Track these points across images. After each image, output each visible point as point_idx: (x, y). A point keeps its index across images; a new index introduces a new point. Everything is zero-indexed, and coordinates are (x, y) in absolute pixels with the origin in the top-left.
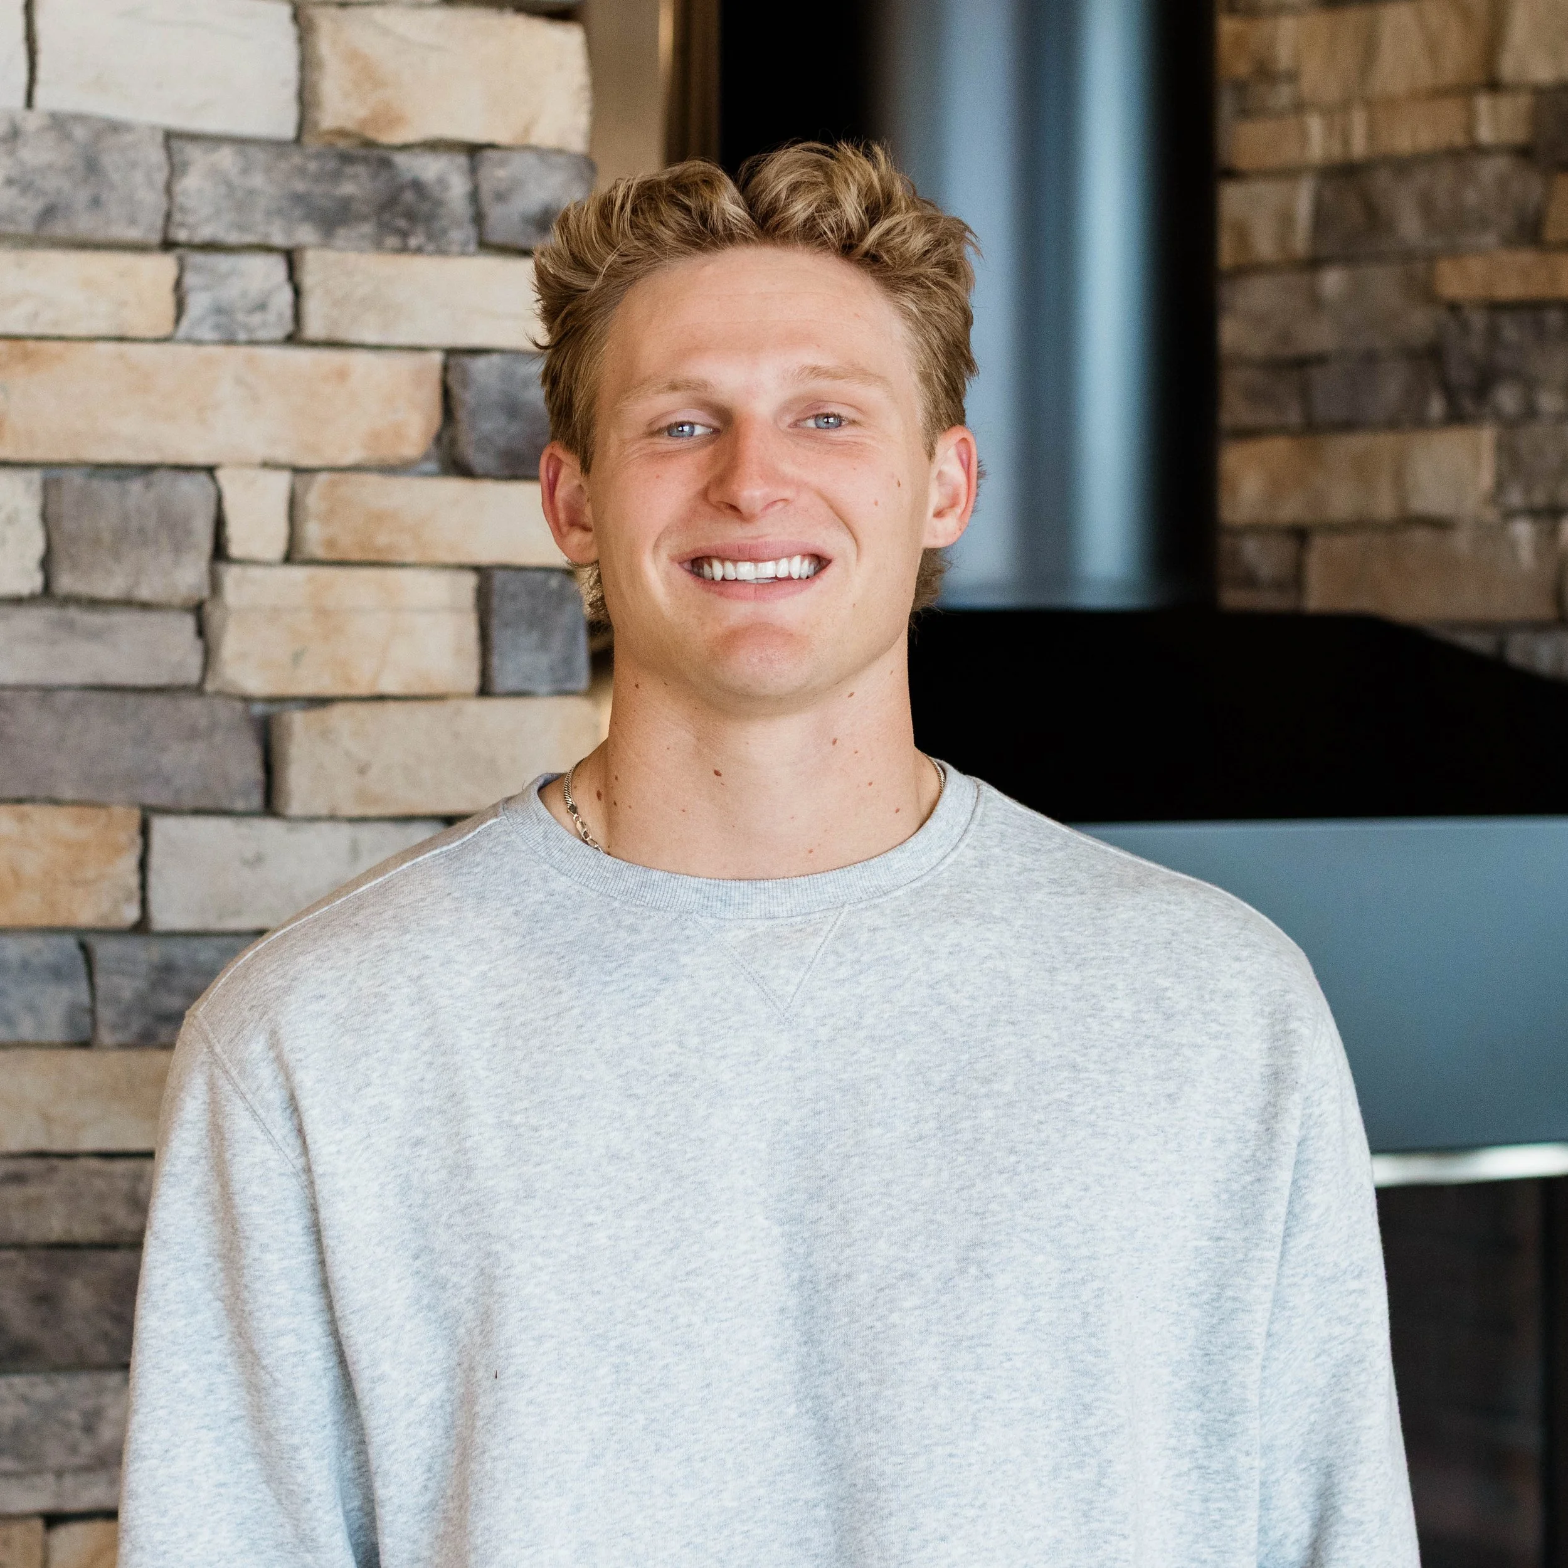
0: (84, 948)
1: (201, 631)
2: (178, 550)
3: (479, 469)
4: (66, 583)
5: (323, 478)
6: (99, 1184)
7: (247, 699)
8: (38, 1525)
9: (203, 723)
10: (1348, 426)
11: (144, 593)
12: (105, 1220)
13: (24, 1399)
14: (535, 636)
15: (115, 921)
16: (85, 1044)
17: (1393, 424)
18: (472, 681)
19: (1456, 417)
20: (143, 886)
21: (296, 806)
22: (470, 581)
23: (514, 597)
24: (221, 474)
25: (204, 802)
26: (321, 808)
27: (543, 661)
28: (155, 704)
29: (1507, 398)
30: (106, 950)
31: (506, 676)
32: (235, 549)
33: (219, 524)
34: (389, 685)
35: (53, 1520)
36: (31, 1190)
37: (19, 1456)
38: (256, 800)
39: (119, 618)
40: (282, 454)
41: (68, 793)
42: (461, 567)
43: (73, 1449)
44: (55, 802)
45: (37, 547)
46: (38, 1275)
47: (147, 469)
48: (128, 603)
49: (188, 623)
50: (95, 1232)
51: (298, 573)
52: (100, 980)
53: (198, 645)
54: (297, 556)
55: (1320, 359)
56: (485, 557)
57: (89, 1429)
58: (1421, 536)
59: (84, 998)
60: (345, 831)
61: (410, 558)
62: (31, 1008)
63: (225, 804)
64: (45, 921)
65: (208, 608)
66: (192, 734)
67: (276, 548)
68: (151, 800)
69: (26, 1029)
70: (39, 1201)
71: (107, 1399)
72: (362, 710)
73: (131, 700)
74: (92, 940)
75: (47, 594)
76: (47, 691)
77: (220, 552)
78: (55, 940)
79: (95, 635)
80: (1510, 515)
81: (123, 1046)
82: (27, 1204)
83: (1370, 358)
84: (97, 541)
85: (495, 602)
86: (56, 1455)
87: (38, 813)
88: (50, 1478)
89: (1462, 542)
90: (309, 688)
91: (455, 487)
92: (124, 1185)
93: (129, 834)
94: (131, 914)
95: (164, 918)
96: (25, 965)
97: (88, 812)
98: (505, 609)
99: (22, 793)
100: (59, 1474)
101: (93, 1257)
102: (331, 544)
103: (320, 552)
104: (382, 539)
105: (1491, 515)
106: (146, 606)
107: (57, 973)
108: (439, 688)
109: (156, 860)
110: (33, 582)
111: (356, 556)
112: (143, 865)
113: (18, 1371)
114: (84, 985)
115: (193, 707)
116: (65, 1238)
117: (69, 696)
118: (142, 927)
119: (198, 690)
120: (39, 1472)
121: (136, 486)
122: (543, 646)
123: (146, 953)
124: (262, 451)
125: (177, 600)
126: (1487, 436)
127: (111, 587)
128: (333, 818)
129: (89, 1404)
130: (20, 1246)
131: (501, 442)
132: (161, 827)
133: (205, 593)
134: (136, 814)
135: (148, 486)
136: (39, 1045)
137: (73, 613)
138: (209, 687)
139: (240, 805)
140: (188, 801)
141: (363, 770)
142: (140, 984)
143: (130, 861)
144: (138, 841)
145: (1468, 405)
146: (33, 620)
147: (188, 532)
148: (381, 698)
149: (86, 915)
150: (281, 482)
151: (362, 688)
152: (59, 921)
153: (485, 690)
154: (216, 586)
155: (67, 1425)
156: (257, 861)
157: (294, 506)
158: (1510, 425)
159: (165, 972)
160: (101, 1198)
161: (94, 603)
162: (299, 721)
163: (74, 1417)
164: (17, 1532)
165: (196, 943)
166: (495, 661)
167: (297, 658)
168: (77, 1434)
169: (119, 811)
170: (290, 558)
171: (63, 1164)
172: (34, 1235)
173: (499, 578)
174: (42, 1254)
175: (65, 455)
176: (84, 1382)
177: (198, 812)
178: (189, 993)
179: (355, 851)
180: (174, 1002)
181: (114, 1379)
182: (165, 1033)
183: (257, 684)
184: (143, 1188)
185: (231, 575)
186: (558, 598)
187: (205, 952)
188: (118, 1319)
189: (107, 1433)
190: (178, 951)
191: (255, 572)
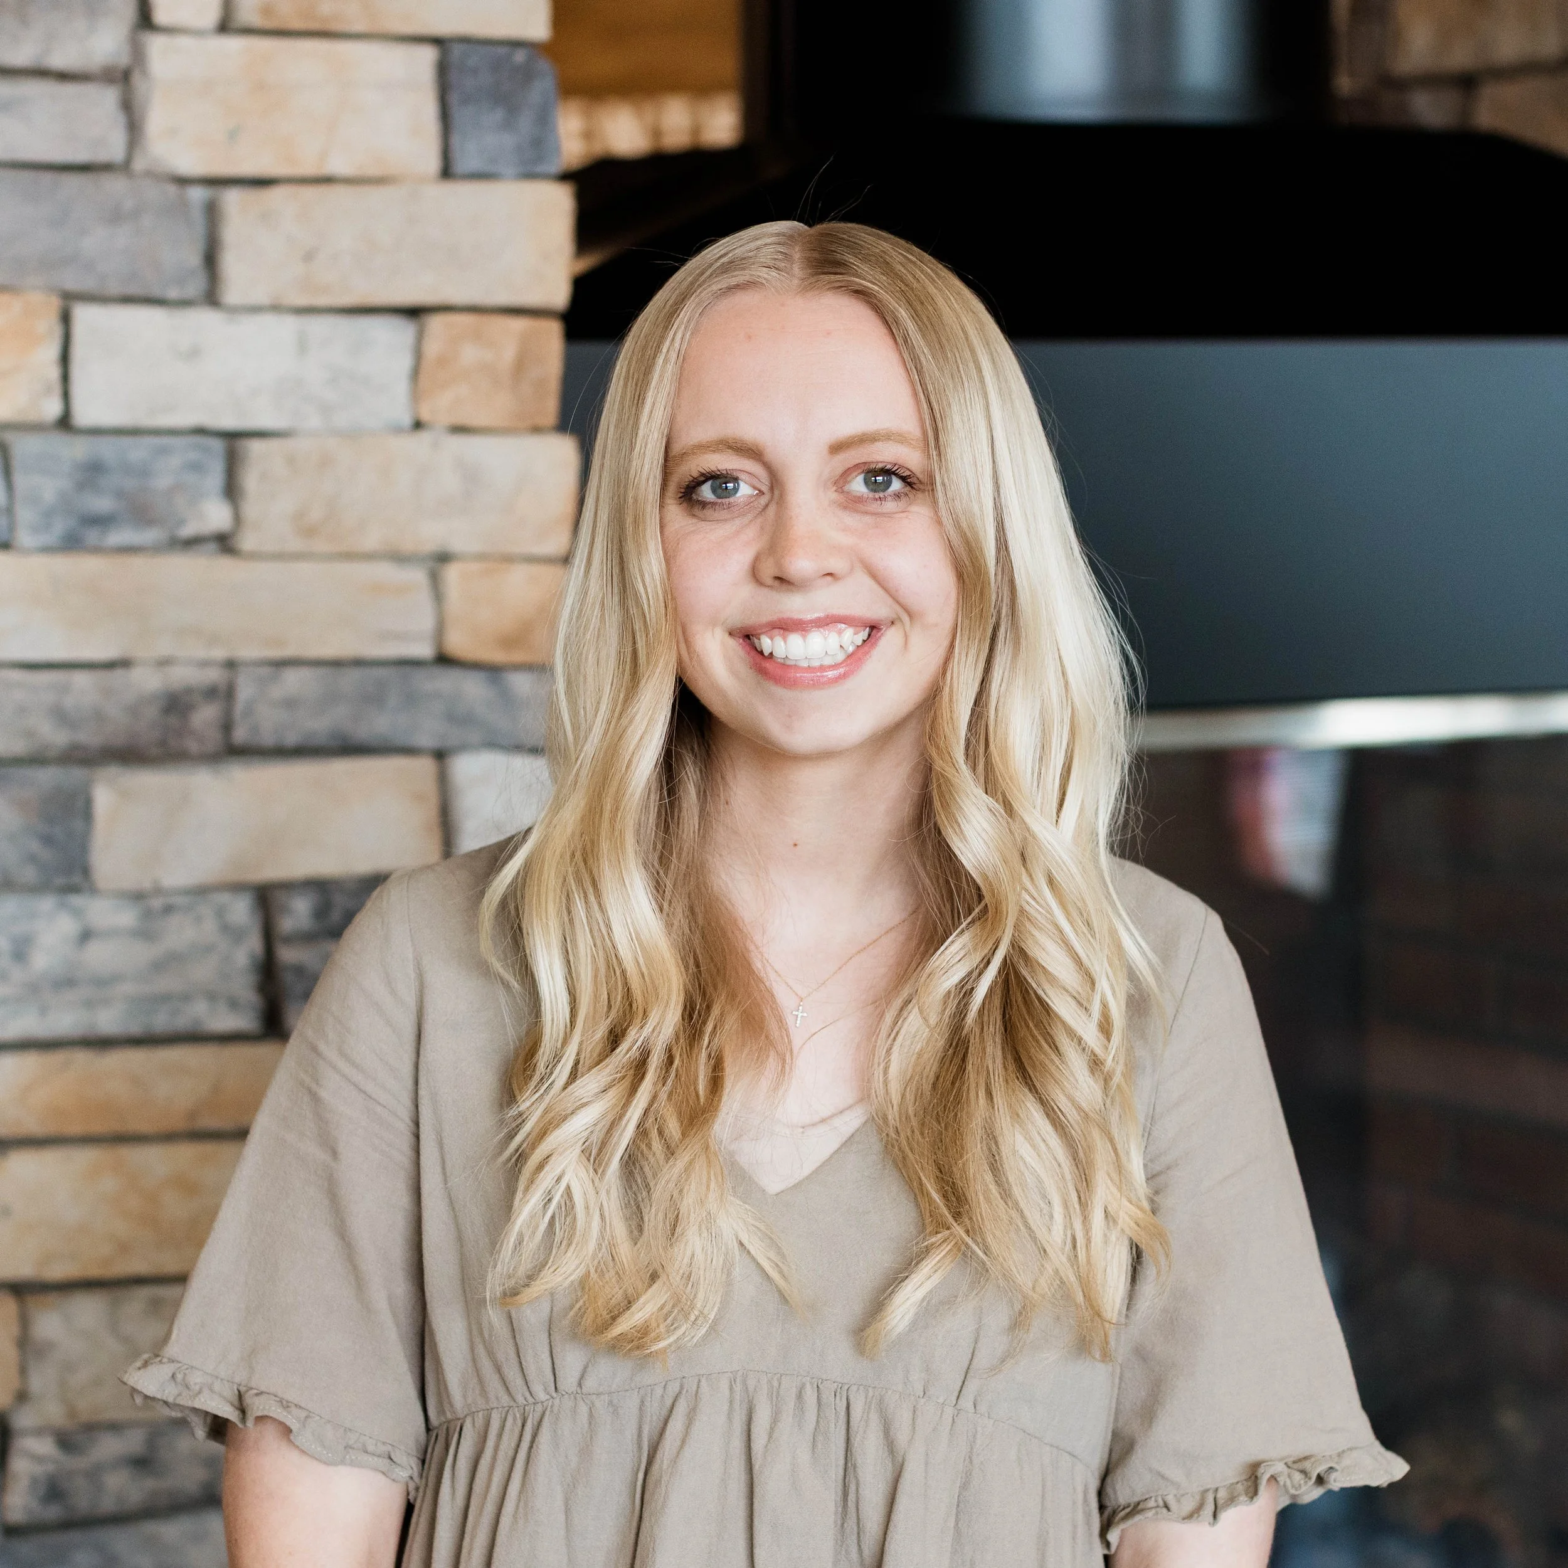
0: (2, 445)
1: (126, 105)
6: (18, 695)
7: (183, 181)
9: (129, 204)
11: (58, 60)
12: (30, 734)
14: (499, 115)
15: (32, 416)
16: (4, 547)
18: (432, 163)
20: (65, 378)
21: (231, 295)
22: (427, 56)
23: (474, 71)
25: (133, 290)
26: (261, 296)
27: (508, 140)
28: (73, 182)
30: (23, 447)
31: (468, 158)
32: (161, 16)
34: (338, 166)
38: (197, 288)
39: (31, 88)
42: (418, 40)
48: (41, 73)
49: (113, 97)
50: (20, 747)
51: (233, 44)
52: (18, 480)
53: (121, 119)
54: (232, 25)
56: (444, 28)
57: (20, 956)
59: (2, 498)
60: (289, 325)
61: (359, 27)
63: (156, 292)
65: (134, 76)
66: (116, 217)
67: (211, 15)
68: (71, 286)
71: (39, 925)
72: (309, 193)
73: (47, 178)
74: (7, 436)
77: (144, 20)
81: (46, 550)
85: (456, 76)
90: (249, 168)
92: (49, 697)
93: (47, 322)
94: (52, 409)
95: (86, 414)
97: (3, 298)
98: (464, 85)
101: (18, 773)
102: (267, 11)
103: (255, 20)
104: (325, 7)
106: (63, 76)
109: (77, 353)
111: (297, 24)
112: (65, 359)
114: (2, 484)
115: (114, 186)
118: (65, 423)
119: (124, 168)
122: (508, 125)
123: (70, 449)
127: (20, 55)
128: (276, 308)
129: (20, 929)
132: (85, 316)
133: (127, 60)
134: (54, 304)
138: (139, 165)
139: (173, 293)
140: (117, 289)
141: (309, 257)
142: (63, 484)
143: (50, 352)
144: (57, 331)
148: (327, 180)
151: (308, 168)
154: (138, 54)
156: (194, 354)
159: (93, 471)
160: (22, 710)
161: (9, 73)
165: (126, 441)
166: (456, 140)
167: (233, 135)
168: (7, 962)
169: (35, 297)
170: (225, 27)
173: (457, 51)
176: (11, 904)
177: (128, 300)
178: (120, 494)
179: (302, 346)
180: (102, 504)
181: (47, 903)
182: (92, 536)
183: (190, 163)
184: (69, 702)
185: (156, 44)
186: (527, 75)
187: (137, 451)
188: (48, 840)
189: (42, 961)
190: (106, 448)
191: (183, 41)
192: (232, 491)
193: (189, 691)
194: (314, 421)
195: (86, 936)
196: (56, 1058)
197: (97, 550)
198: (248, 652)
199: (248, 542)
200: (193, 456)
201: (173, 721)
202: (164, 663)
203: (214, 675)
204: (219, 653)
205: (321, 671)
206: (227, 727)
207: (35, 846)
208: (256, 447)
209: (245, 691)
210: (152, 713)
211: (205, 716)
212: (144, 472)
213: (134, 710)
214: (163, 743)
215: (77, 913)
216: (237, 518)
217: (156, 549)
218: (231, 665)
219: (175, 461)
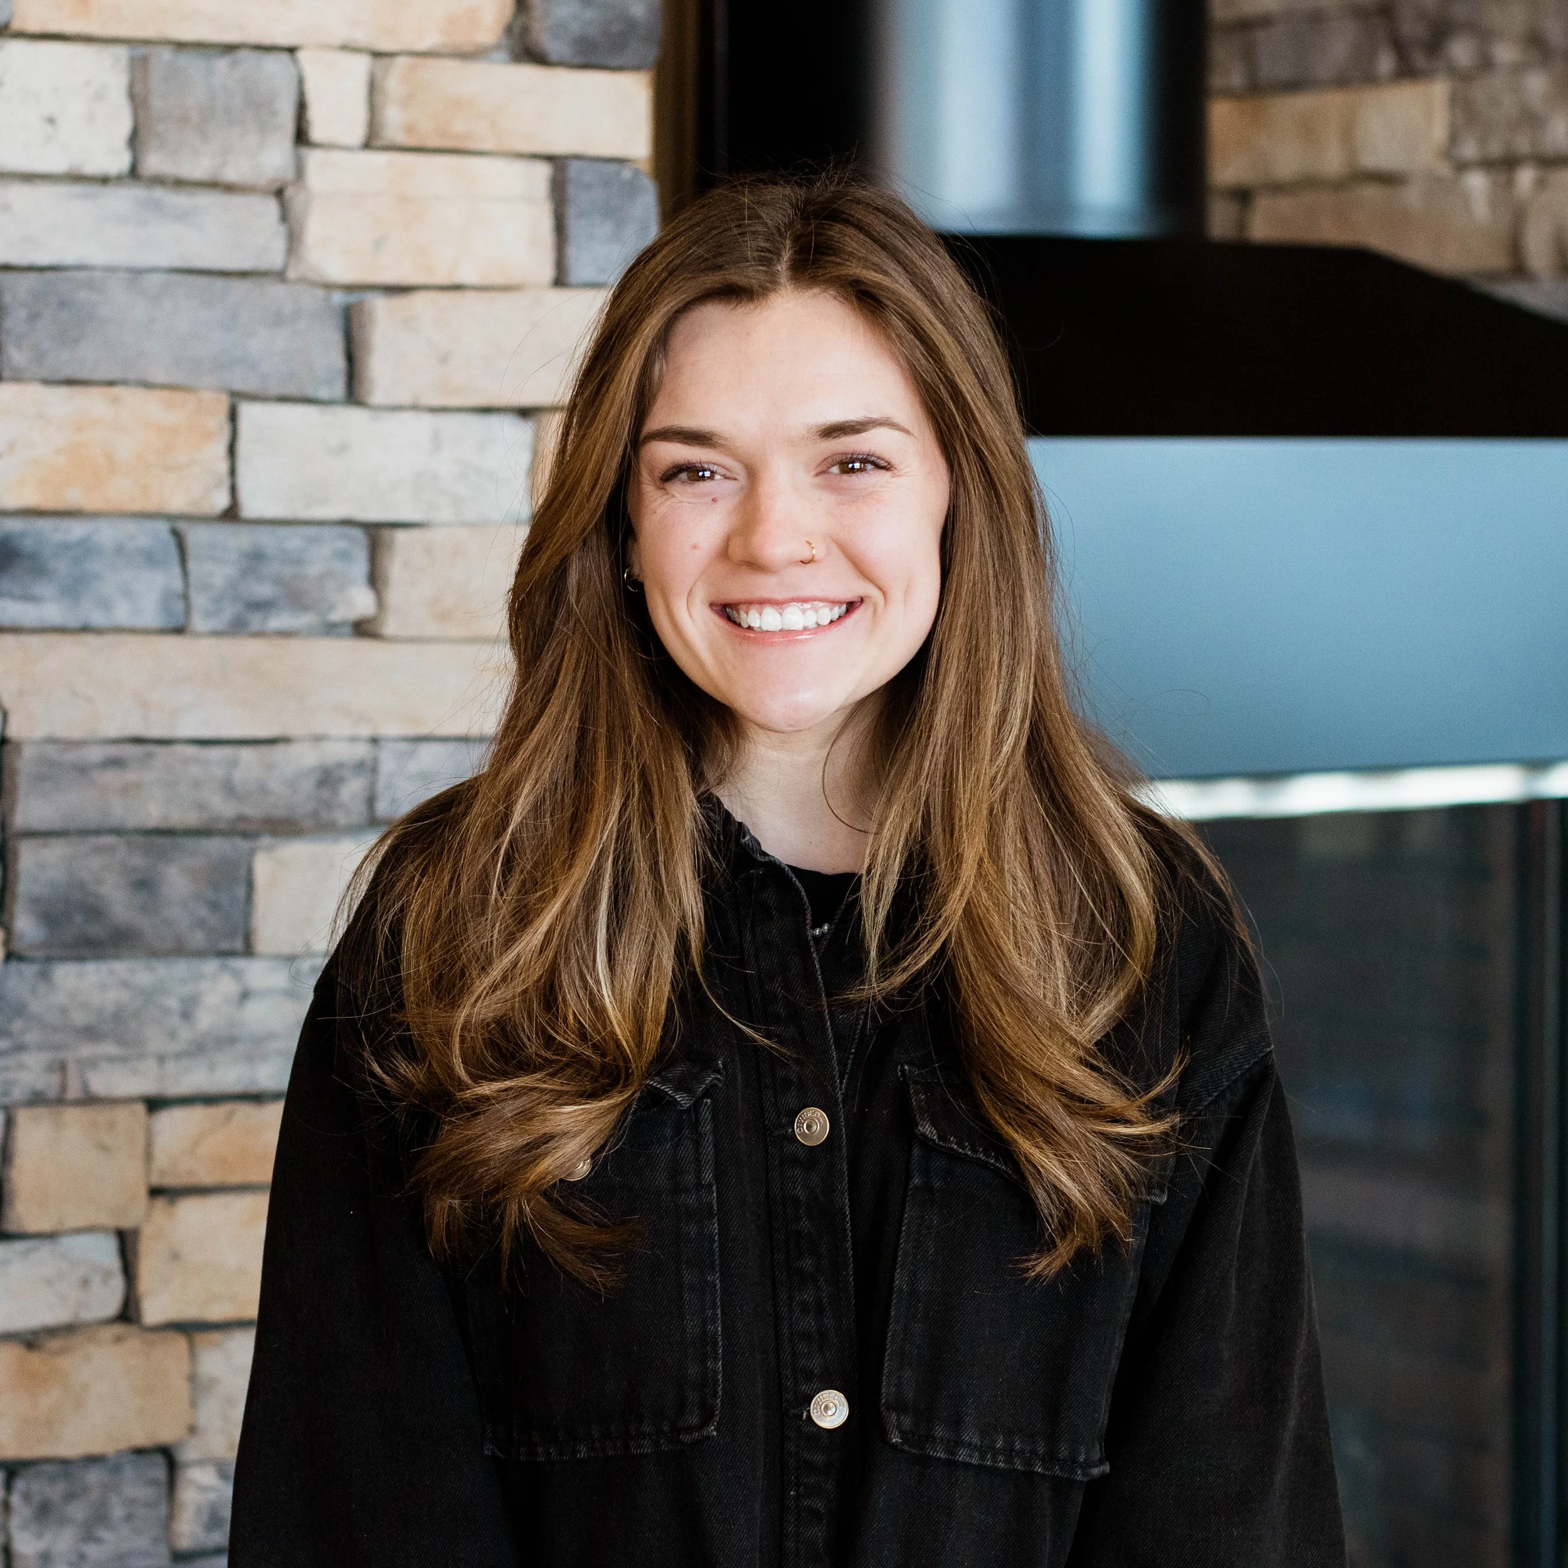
0: (176, 534)
1: (284, 217)
2: (264, 129)
3: (554, 57)
4: (154, 163)
5: (401, 61)
6: (195, 770)
7: (329, 287)
8: (140, 1109)
9: (288, 309)
10: (1294, 86)
11: (231, 174)
12: (201, 806)
13: (125, 984)
14: (608, 228)
15: (205, 508)
16: (179, 630)
17: (1342, 82)
18: (547, 272)
19: (1407, 72)
20: (233, 472)
21: (378, 396)
22: (543, 171)
23: (589, 186)
24: (301, 55)
25: (291, 390)
26: (403, 397)
27: (616, 251)
28: (240, 287)
29: (1461, 51)
30: (196, 536)
31: (581, 267)
32: (317, 133)
33: (301, 108)
34: (466, 276)
35: (154, 1104)
36: (131, 776)
37: (121, 1041)
38: (339, 389)
39: (207, 200)
40: (362, 37)
41: (160, 377)
42: (535, 157)
43: (172, 1035)
44: (147, 385)
45: (125, 126)
46: (137, 860)
47: (230, 48)
48: (215, 185)
49: (271, 207)
50: (190, 818)
51: (377, 159)
52: (192, 565)
53: (281, 230)
54: (375, 143)
55: (1264, 21)
56: (560, 146)
57: (187, 1015)
58: (1370, 193)
59: (177, 584)
60: (428, 419)
61: (487, 146)
62: (127, 593)
63: (310, 392)
64: (137, 506)
65: (289, 192)
66: (278, 320)
67: (357, 133)
68: (238, 386)
69: (122, 615)
70: (137, 786)
71: (204, 986)
73: (219, 283)
74: (182, 526)
75: (134, 173)
76: (137, 273)
77: (301, 137)
78: (148, 525)
79: (182, 217)
80: (1462, 167)
81: (216, 634)
82: (125, 790)
83: (1317, 18)
84: (184, 120)
85: (571, 190)
86: (156, 1041)
87: (131, 396)
88: (151, 1064)
89: (1412, 196)
90: (390, 276)
91: (529, 73)
92: (219, 772)
93: (219, 419)
94: (222, 501)
95: (251, 507)
96: (120, 550)
97: (178, 396)
98: (579, 199)
99: (115, 375)
100: (161, 1059)
101: (189, 843)
102: (410, 129)
103: (401, 138)
104: (459, 126)
105: (1444, 169)
106: (229, 188)
107: (150, 559)
108: (514, 278)
109: (242, 447)
110: (120, 162)
111: (434, 143)
112: (232, 452)
113: (117, 957)
114: (176, 570)
115: (276, 291)
116: (163, 825)
117: (156, 278)
118: (231, 514)
119: (280, 275)
120: (141, 1056)
121: (222, 64)
122: (616, 237)
123: (237, 539)
124: (341, 33)
125: (262, 181)
126: (1439, 90)
127: (198, 168)
128: (415, 408)
129: (187, 990)
130: (117, 831)
131: (575, 28)
132: (249, 413)
133: (290, 174)
134: (224, 402)
135: (234, 64)
136: (133, 631)
137: (159, 193)
138: (292, 274)
139: (323, 393)
140: (275, 389)
141: (444, 360)
142: (231, 571)
143: (220, 446)
144: (226, 427)
145: (1419, 59)
146: (123, 199)
147: (274, 113)
148: (457, 288)
149: (177, 502)
150: (361, 65)
151: (441, 277)
152: (150, 504)
153: (560, 281)
154: (300, 169)
155: (166, 1011)
156: (342, 449)
157: (373, 88)
158: (1462, 77)
159: (255, 558)
160: (197, 784)
161: (180, 184)
162: (381, 308)
163: (173, 1003)
164: (122, 1115)
165: (283, 531)
166: (571, 251)
167: (379, 244)
168: (175, 1021)
169: (208, 396)
170: (370, 143)
171: (160, 750)
172: (134, 820)
173: (574, 167)
174: (141, 840)
175: (149, 32)
176: (181, 968)
177: (284, 399)
178: (278, 581)
179: (437, 442)
180: (264, 590)
181: (210, 966)
182: (255, 621)
183: (340, 271)
184: (238, 776)
185: (313, 159)
186: (631, 189)
187: (293, 540)
188: (214, 906)
189: (205, 1020)
190: (267, 539)
191: (337, 156)
192: (375, 579)
193: (340, 765)
194: (445, 514)
195: (245, 995)
196: (219, 1112)
197: (259, 634)
198: (391, 729)
199: (390, 627)
200: (342, 545)
201: (325, 793)
202: (318, 739)
203: (361, 751)
204: (365, 731)
205: (451, 747)
206: (371, 800)
207: (203, 912)
208: (401, 537)
209: (388, 764)
210: (308, 786)
211: (352, 789)
212: (299, 562)
213: (292, 784)
214: (315, 814)
215: (237, 975)
216: (380, 602)
217: (310, 633)
218: (375, 741)
219: (326, 550)
